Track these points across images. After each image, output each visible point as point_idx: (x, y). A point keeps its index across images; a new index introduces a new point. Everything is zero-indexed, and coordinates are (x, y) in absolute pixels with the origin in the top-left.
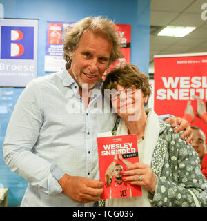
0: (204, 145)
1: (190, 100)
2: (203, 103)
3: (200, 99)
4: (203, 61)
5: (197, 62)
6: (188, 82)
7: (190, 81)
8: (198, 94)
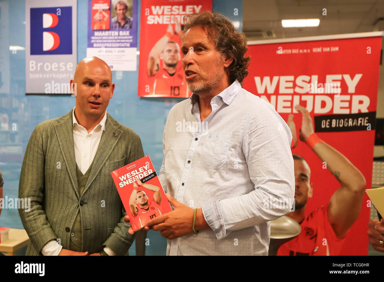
0: (309, 185)
1: (292, 113)
2: (310, 118)
3: (306, 112)
4: (315, 50)
5: (305, 51)
6: (291, 85)
7: (294, 82)
8: (303, 104)
